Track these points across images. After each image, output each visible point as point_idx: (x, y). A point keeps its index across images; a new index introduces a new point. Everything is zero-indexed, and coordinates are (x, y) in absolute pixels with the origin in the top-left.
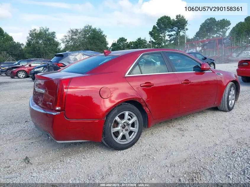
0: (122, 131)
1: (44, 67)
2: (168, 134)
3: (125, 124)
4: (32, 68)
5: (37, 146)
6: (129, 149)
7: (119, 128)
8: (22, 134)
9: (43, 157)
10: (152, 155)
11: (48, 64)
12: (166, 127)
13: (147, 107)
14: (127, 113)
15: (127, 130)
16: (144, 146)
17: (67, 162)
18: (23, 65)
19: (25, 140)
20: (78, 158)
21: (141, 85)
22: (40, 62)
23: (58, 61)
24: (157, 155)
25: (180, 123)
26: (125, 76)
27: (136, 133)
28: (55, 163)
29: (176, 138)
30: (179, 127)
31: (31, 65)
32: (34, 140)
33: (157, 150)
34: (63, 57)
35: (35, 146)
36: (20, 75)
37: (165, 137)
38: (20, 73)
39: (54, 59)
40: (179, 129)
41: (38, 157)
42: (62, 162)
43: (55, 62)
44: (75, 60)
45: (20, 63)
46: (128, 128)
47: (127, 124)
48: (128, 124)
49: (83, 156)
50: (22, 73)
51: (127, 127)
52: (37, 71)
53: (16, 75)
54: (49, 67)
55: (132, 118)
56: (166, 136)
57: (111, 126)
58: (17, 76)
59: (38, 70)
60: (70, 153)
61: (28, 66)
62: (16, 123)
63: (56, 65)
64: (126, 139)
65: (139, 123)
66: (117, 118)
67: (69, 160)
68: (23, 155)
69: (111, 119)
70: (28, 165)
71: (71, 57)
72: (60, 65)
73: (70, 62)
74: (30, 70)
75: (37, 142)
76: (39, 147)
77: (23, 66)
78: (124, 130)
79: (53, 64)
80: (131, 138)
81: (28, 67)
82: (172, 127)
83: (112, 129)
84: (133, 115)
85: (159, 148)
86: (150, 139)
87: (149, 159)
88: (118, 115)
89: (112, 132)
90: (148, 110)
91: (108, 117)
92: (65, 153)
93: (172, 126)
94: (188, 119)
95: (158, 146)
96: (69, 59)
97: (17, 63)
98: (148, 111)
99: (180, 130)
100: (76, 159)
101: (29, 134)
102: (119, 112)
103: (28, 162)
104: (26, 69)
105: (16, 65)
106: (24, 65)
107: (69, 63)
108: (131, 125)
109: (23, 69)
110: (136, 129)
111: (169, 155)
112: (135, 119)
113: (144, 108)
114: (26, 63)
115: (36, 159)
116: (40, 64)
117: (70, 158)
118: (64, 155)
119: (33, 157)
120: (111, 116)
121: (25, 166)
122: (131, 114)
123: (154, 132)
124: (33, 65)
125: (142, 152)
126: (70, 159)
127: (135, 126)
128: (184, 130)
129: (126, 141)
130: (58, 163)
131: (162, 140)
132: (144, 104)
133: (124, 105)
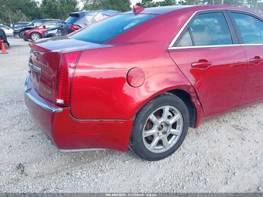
0: (158, 134)
1: (59, 29)
2: (219, 134)
3: (163, 124)
4: (46, 30)
5: (38, 142)
6: (166, 159)
7: (154, 131)
8: (22, 120)
9: (44, 164)
10: (203, 174)
11: (62, 26)
12: (214, 121)
13: (198, 99)
14: (167, 109)
15: (165, 133)
16: (188, 155)
17: (77, 177)
18: (36, 26)
19: (25, 130)
20: (92, 170)
21: (193, 65)
22: (55, 24)
23: (72, 22)
24: (211, 173)
25: (234, 117)
26: (169, 49)
27: (178, 137)
28: (60, 177)
29: (233, 143)
30: (233, 123)
31: (45, 27)
32: (36, 132)
33: (209, 165)
34: (79, 18)
35: (36, 142)
36: (34, 37)
37: (217, 141)
38: (33, 35)
39: (69, 20)
40: (234, 126)
41: (37, 164)
42: (69, 177)
43: (70, 23)
44: (94, 21)
45: (34, 24)
46: (167, 130)
47: (166, 123)
48: (167, 125)
49: (100, 167)
50: (36, 35)
51: (165, 129)
52: (51, 34)
53: (29, 37)
54: (62, 29)
55: (173, 115)
56: (219, 139)
57: (142, 128)
58: (31, 38)
59: (52, 32)
60: (82, 158)
61: (42, 27)
62: (18, 102)
63: (70, 27)
64: (163, 145)
65: (184, 122)
66: (152, 117)
67: (79, 174)
68: (18, 157)
69: (142, 119)
70: (22, 177)
71: (89, 18)
72: (75, 28)
73: (87, 23)
74: (44, 32)
75: (39, 136)
76: (40, 143)
77: (37, 28)
78: (160, 132)
79: (67, 26)
80: (170, 144)
81: (42, 29)
82: (223, 123)
83: (143, 133)
84: (175, 111)
85: (212, 160)
86: (196, 142)
87: (199, 180)
88: (154, 112)
89: (144, 136)
90: (199, 103)
91: (139, 116)
92: (75, 157)
93: (224, 121)
94: (244, 109)
95: (209, 157)
96: (86, 21)
97: (30, 23)
98: (198, 105)
99: (236, 127)
100: (89, 172)
101: (30, 122)
102: (155, 107)
103: (22, 171)
104: (40, 31)
105: (30, 25)
106: (38, 26)
107: (86, 25)
108: (171, 126)
109: (36, 31)
110: (177, 132)
111: (229, 176)
112: (178, 116)
113: (194, 100)
114: (41, 24)
115: (34, 166)
116: (55, 26)
117: (82, 169)
118: (73, 161)
119: (30, 162)
120: (143, 114)
121: (18, 179)
122: (173, 110)
123: (200, 130)
124: (47, 26)
125: (187, 167)
126: (81, 171)
127: (178, 126)
128: (242, 129)
129: (163, 149)
130: (64, 178)
131: (213, 145)
132: (193, 95)
133: (164, 97)
